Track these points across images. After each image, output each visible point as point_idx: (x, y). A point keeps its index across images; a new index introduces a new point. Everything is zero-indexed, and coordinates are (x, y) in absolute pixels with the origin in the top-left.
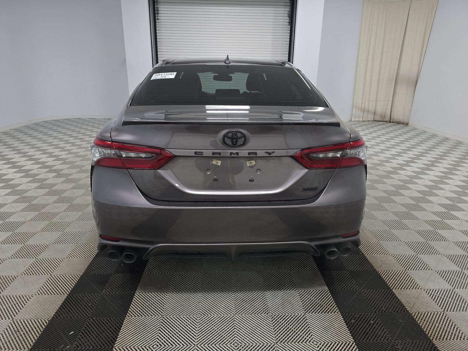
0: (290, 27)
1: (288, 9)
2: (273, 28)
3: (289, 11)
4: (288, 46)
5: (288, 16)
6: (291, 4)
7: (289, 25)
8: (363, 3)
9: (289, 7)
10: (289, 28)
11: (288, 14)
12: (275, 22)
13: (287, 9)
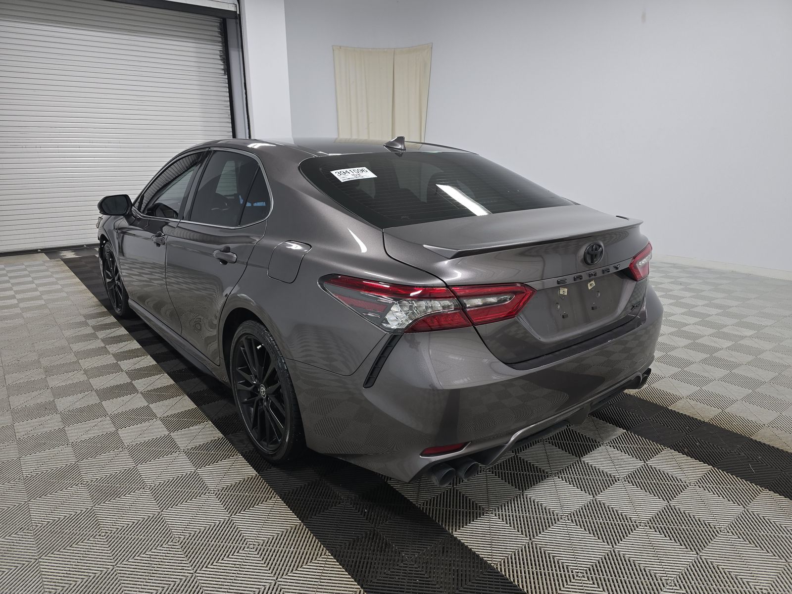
0: (226, 77)
1: (220, 48)
2: (198, 77)
3: (220, 51)
4: (229, 108)
5: (221, 60)
6: (222, 39)
7: (225, 74)
8: (333, 50)
9: (220, 44)
10: (225, 79)
11: (221, 56)
12: (199, 67)
13: (218, 48)
